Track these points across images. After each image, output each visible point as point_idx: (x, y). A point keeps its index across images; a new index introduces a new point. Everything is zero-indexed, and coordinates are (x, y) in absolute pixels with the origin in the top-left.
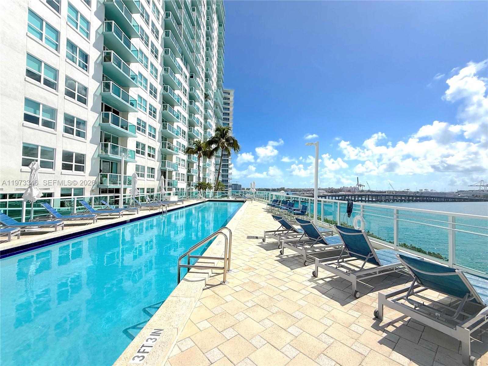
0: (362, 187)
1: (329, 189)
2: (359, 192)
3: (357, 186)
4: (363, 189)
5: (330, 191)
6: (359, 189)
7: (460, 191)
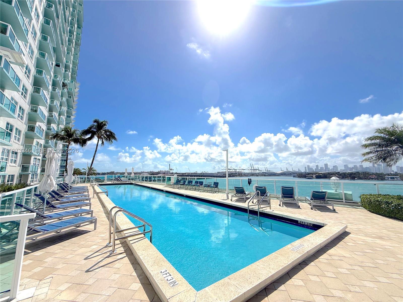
0: (172, 170)
1: (151, 172)
2: (171, 174)
3: (169, 170)
4: (173, 172)
5: (151, 174)
6: (170, 172)
7: (219, 172)
